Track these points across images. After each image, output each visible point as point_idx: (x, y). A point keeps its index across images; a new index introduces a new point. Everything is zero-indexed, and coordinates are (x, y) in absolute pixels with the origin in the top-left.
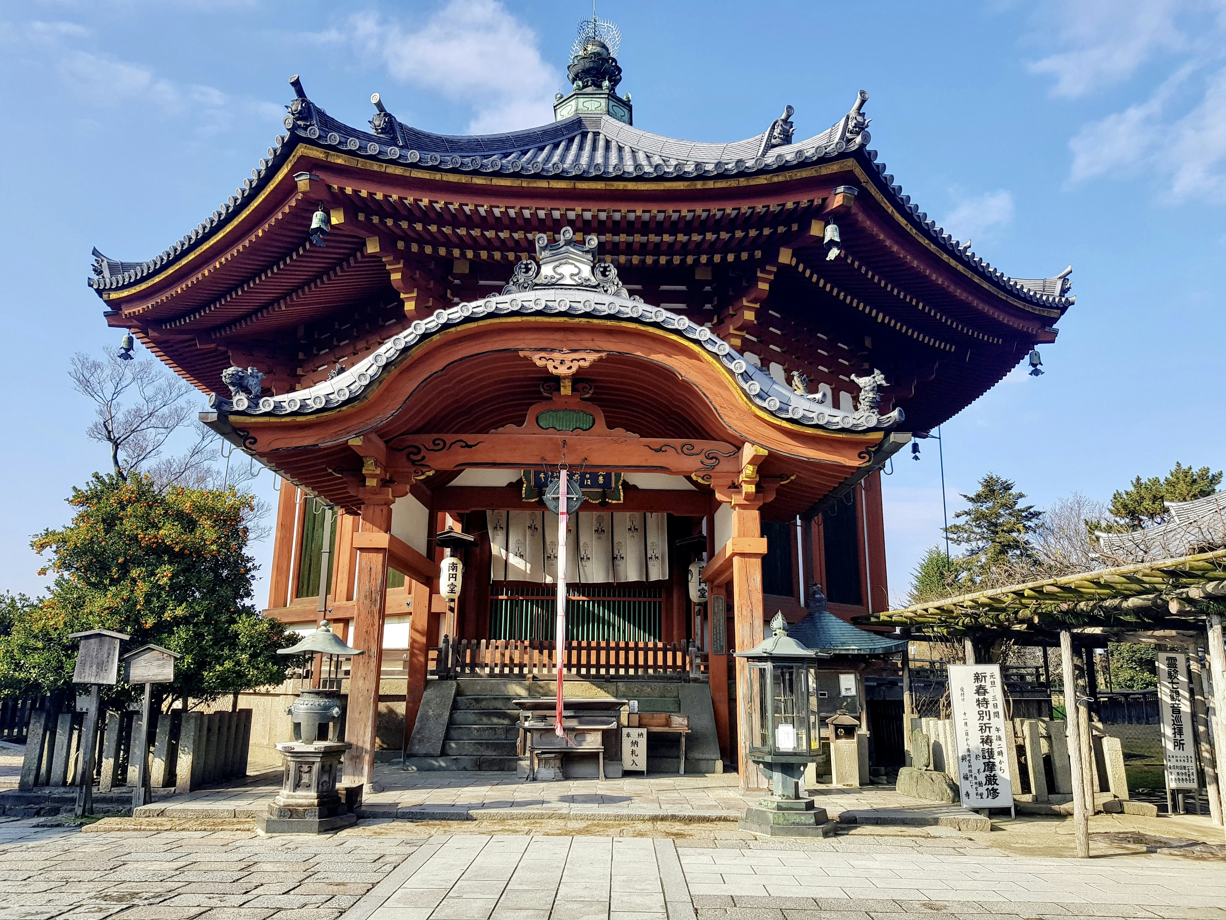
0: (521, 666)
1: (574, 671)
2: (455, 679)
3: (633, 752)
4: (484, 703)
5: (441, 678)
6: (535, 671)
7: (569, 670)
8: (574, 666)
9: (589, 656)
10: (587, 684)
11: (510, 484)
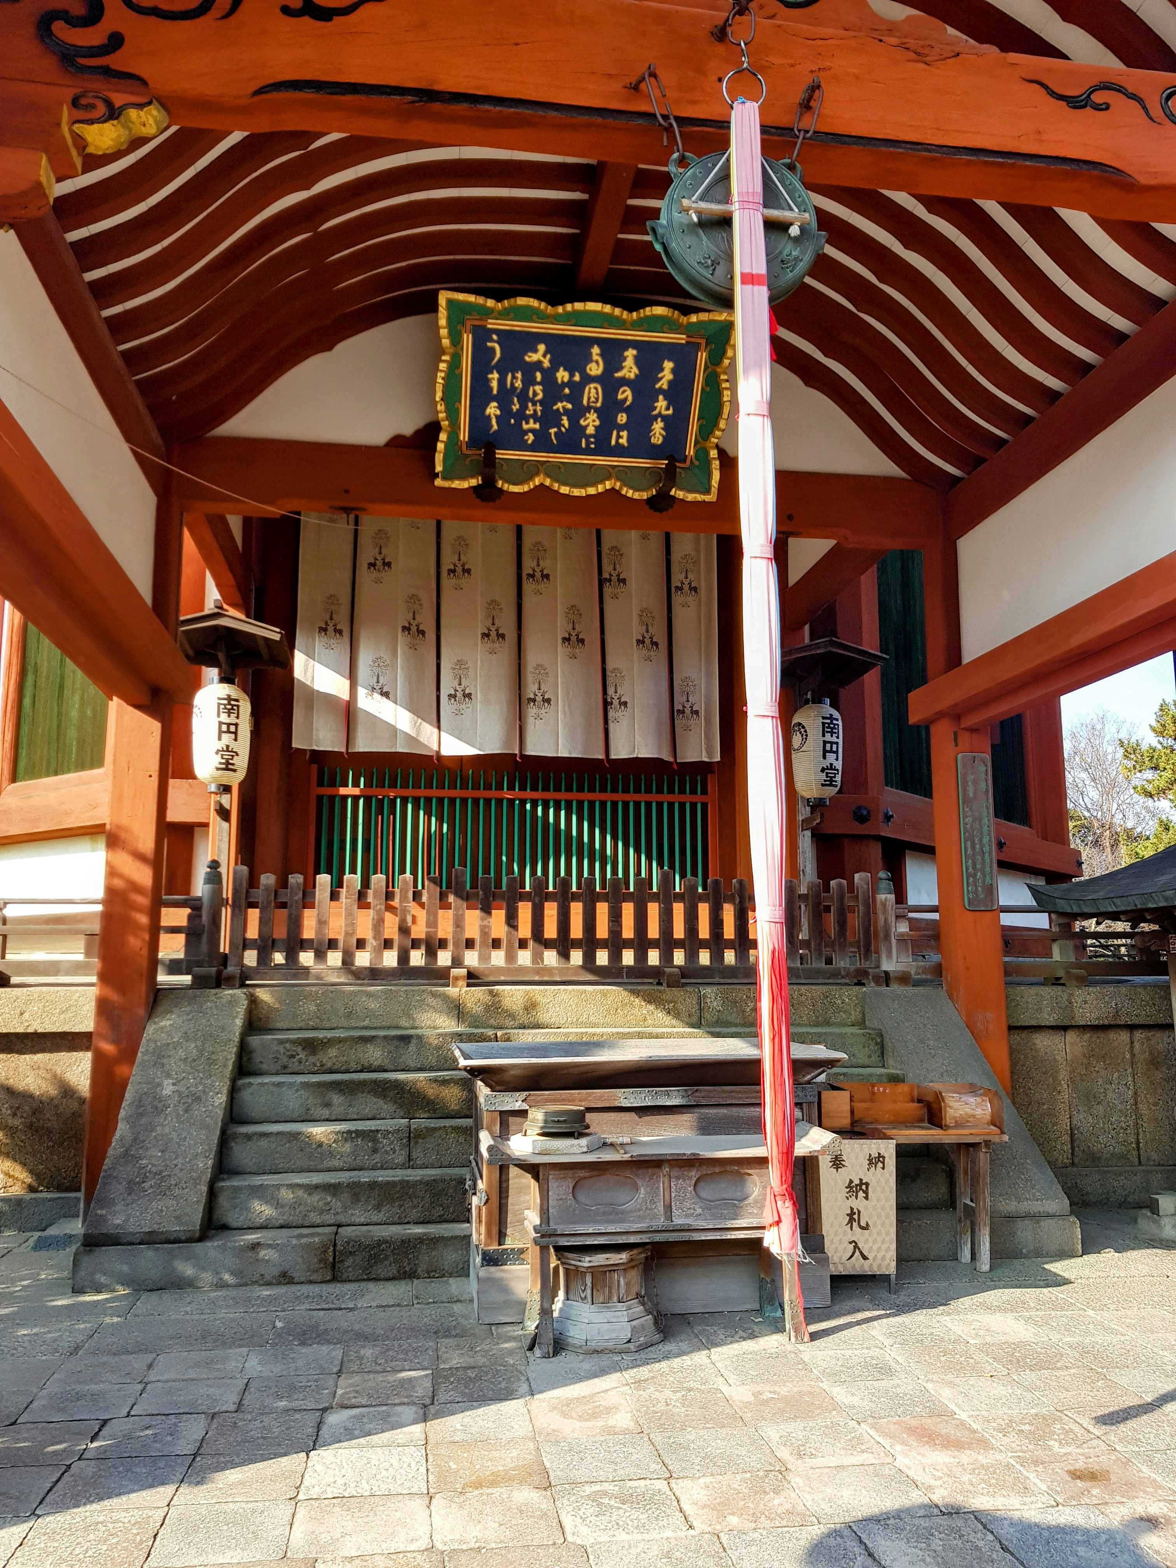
0: (432, 946)
1: (577, 957)
2: (243, 985)
3: (853, 1217)
4: (333, 1052)
5: (200, 983)
6: (471, 959)
7: (565, 955)
8: (576, 944)
9: (615, 917)
10: (615, 993)
11: (397, 442)
